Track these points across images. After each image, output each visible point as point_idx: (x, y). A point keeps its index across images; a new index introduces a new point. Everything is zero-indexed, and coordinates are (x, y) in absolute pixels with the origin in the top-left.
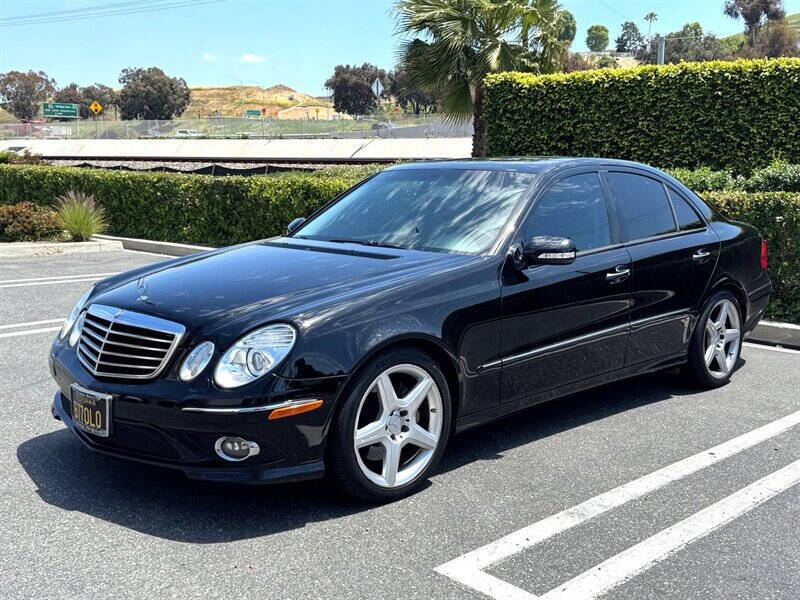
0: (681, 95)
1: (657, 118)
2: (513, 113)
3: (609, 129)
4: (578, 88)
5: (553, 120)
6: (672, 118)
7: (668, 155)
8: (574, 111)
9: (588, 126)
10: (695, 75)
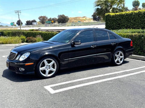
0: (138, 16)
1: (135, 20)
2: (110, 20)
3: (126, 22)
4: (121, 15)
5: (116, 21)
6: (137, 20)
7: (137, 27)
8: (120, 19)
9: (122, 22)
10: (141, 12)
